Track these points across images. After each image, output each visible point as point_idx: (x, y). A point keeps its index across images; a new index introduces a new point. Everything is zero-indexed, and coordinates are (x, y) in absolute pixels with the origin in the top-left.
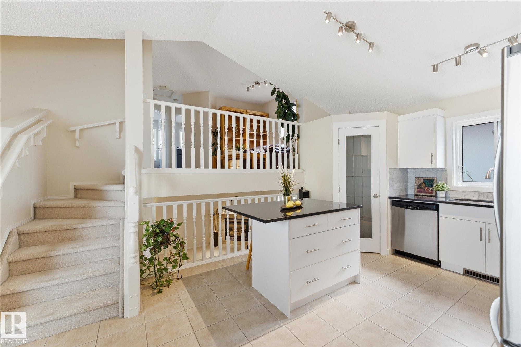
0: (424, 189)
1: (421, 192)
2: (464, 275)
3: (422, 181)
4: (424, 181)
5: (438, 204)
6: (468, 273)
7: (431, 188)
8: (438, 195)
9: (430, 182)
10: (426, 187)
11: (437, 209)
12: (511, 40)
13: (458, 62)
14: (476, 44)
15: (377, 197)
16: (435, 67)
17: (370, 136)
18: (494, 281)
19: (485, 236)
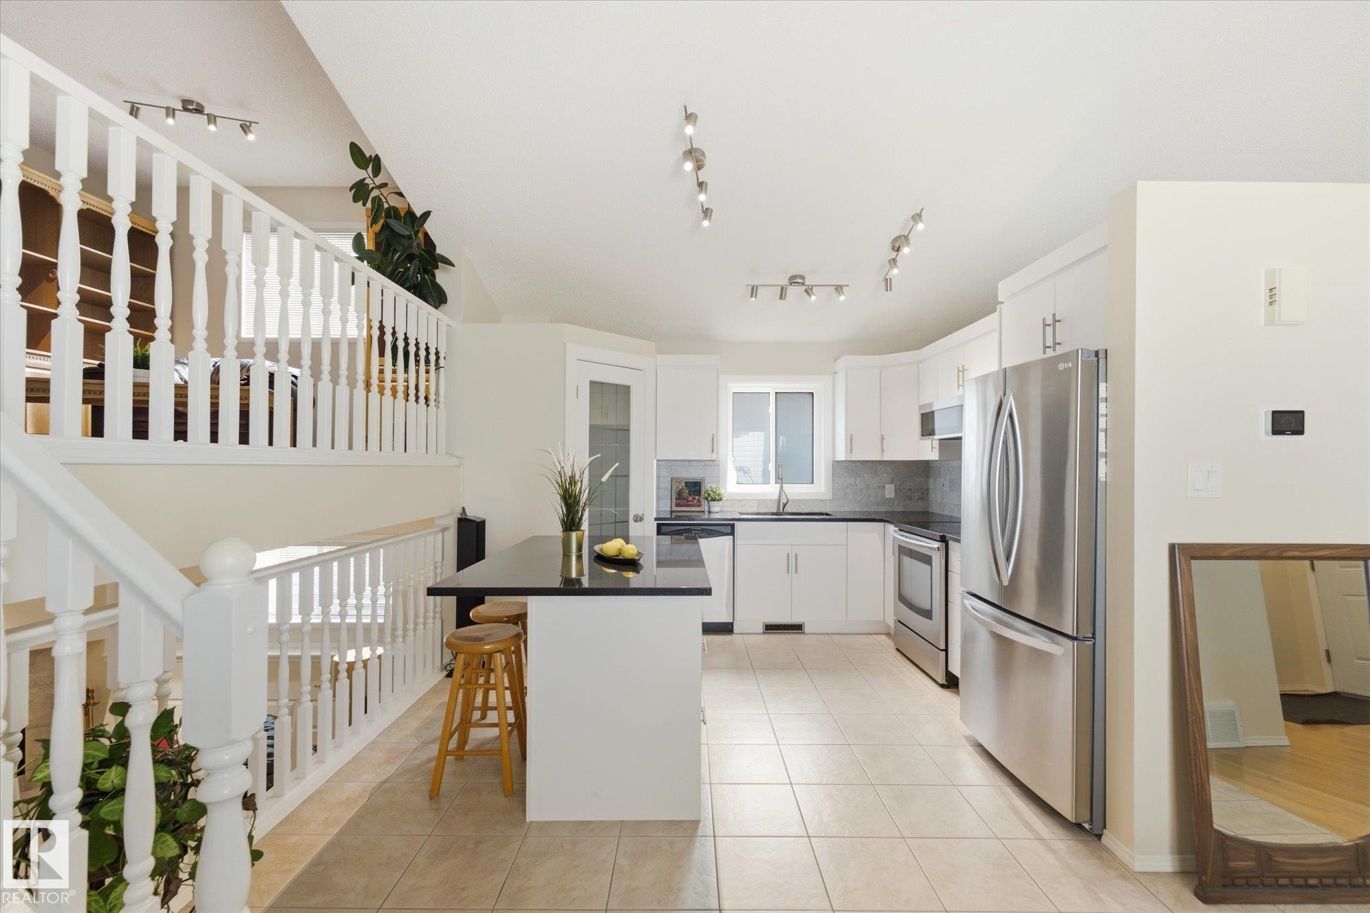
0: (687, 500)
1: (682, 506)
2: (764, 633)
3: (683, 484)
4: (687, 484)
5: (734, 524)
6: (770, 628)
7: (697, 497)
8: (713, 509)
9: (695, 487)
10: (690, 495)
11: (732, 533)
12: (839, 289)
13: (782, 296)
14: (802, 277)
15: (639, 519)
16: (754, 291)
17: (628, 387)
18: (797, 628)
19: (792, 564)
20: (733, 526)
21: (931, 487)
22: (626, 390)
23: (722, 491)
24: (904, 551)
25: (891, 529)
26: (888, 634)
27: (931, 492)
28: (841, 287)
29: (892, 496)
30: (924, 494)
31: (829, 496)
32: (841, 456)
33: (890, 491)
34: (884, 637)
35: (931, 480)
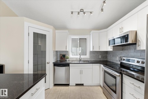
0: (63, 58)
2: (75, 86)
3: (62, 55)
6: (77, 85)
8: (67, 60)
9: (64, 56)
11: (69, 66)
12: (91, 13)
13: (78, 14)
14: (83, 10)
15: (48, 63)
16: (72, 13)
17: (46, 35)
18: (82, 85)
19: (81, 72)
20: (69, 65)
21: (108, 56)
22: (45, 35)
23: (69, 57)
24: (105, 72)
25: (102, 66)
26: (100, 86)
27: (108, 57)
28: (92, 12)
29: (101, 58)
30: (106, 57)
31: (89, 58)
32: (91, 50)
33: (100, 57)
34: (99, 87)
35: (108, 55)
